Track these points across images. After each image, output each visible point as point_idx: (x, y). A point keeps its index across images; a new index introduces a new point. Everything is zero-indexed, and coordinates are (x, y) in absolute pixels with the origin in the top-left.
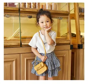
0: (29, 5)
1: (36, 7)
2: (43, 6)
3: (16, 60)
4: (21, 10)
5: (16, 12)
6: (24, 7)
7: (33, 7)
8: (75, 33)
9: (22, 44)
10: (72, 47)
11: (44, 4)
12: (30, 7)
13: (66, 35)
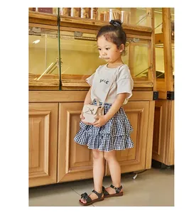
0: (78, 12)
1: (90, 17)
2: (102, 15)
3: (51, 114)
4: (62, 20)
5: (52, 23)
6: (67, 16)
7: (85, 17)
8: (163, 72)
9: (63, 84)
10: (156, 96)
11: (105, 12)
12: (80, 16)
13: (145, 75)
